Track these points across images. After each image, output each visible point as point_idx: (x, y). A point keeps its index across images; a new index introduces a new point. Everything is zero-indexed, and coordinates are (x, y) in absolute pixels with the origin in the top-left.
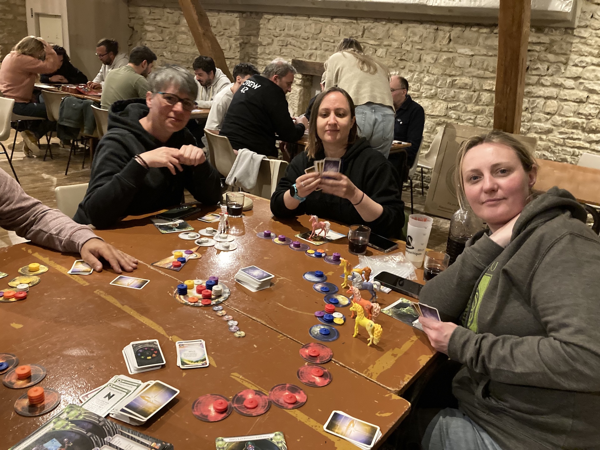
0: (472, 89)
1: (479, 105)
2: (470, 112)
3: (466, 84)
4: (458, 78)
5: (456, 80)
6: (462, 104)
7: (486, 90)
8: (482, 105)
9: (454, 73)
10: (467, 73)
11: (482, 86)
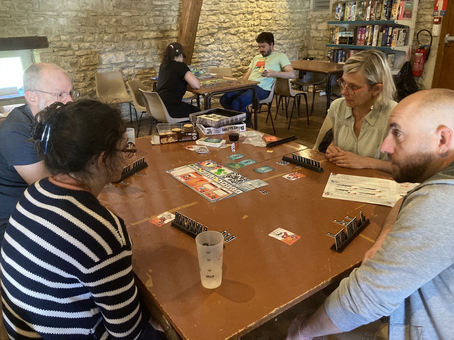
0: (137, 40)
1: (144, 49)
2: (140, 55)
3: (133, 37)
4: (126, 33)
5: (126, 35)
6: (134, 51)
7: (145, 38)
8: (146, 49)
9: (123, 30)
10: (132, 29)
11: (142, 36)
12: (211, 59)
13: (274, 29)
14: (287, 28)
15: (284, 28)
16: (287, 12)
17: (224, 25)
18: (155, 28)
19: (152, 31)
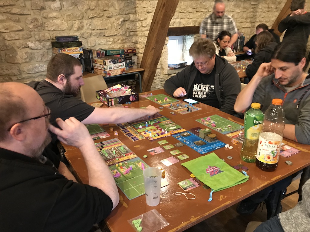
18: (249, 21)
19: (247, 22)
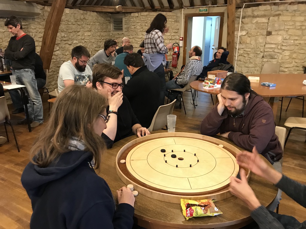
10: (5, 40)
12: (58, 60)
13: (93, 42)
14: (100, 41)
15: (98, 41)
16: (99, 31)
17: (64, 39)
